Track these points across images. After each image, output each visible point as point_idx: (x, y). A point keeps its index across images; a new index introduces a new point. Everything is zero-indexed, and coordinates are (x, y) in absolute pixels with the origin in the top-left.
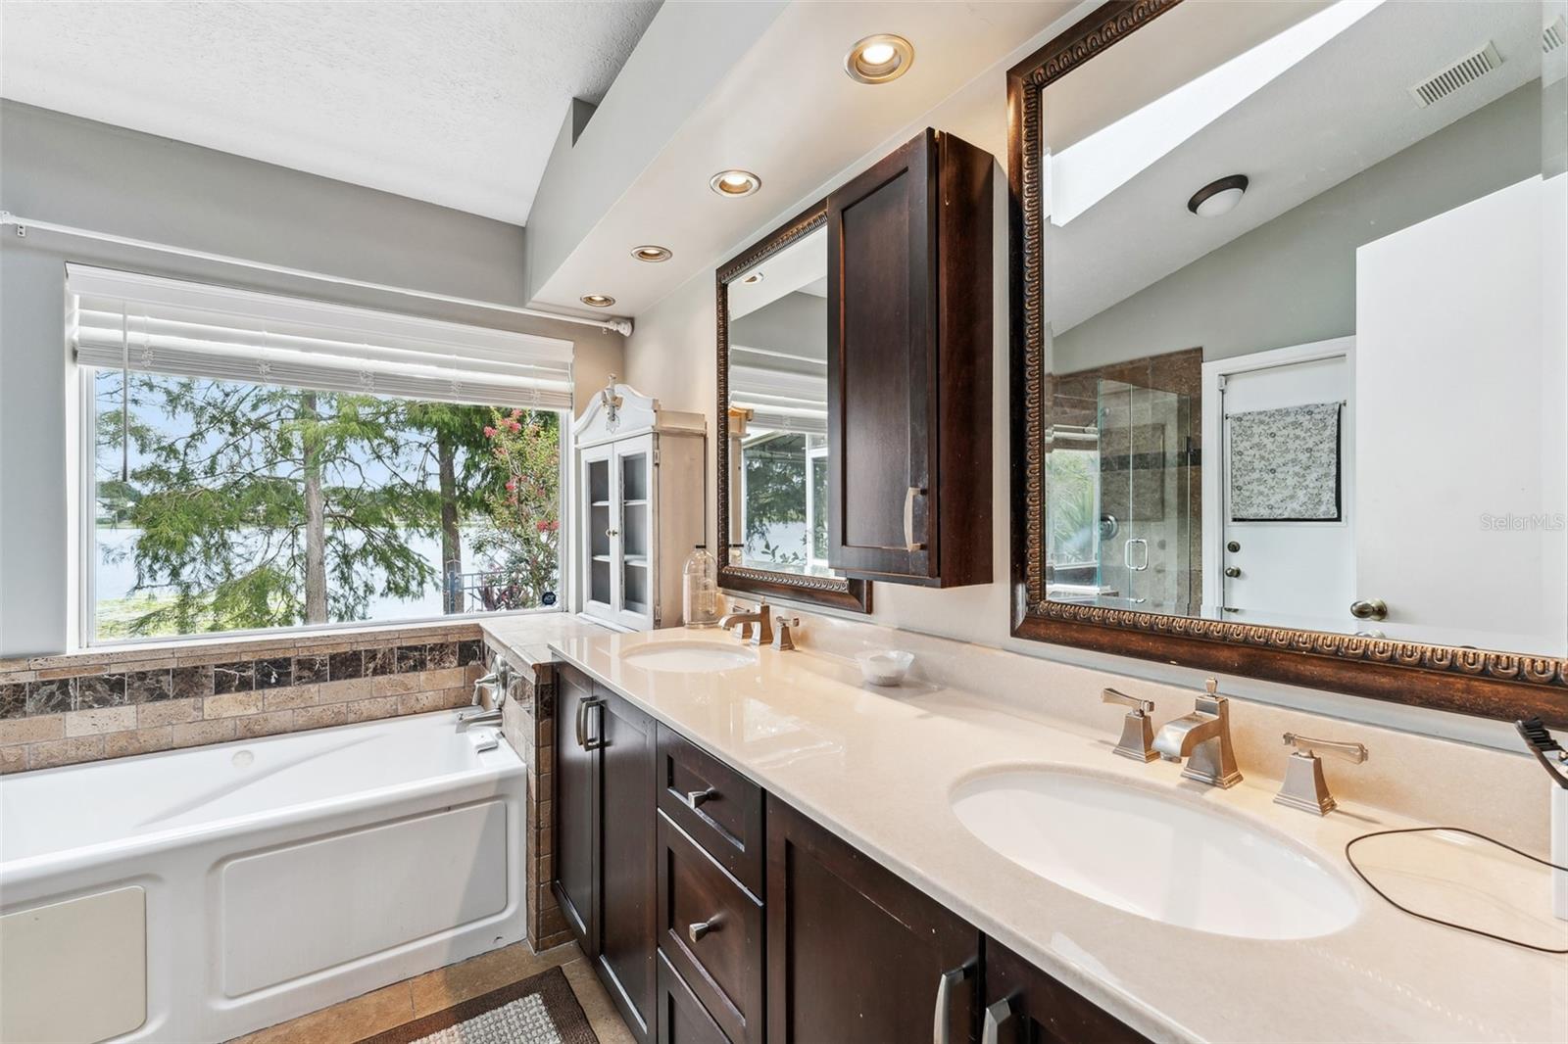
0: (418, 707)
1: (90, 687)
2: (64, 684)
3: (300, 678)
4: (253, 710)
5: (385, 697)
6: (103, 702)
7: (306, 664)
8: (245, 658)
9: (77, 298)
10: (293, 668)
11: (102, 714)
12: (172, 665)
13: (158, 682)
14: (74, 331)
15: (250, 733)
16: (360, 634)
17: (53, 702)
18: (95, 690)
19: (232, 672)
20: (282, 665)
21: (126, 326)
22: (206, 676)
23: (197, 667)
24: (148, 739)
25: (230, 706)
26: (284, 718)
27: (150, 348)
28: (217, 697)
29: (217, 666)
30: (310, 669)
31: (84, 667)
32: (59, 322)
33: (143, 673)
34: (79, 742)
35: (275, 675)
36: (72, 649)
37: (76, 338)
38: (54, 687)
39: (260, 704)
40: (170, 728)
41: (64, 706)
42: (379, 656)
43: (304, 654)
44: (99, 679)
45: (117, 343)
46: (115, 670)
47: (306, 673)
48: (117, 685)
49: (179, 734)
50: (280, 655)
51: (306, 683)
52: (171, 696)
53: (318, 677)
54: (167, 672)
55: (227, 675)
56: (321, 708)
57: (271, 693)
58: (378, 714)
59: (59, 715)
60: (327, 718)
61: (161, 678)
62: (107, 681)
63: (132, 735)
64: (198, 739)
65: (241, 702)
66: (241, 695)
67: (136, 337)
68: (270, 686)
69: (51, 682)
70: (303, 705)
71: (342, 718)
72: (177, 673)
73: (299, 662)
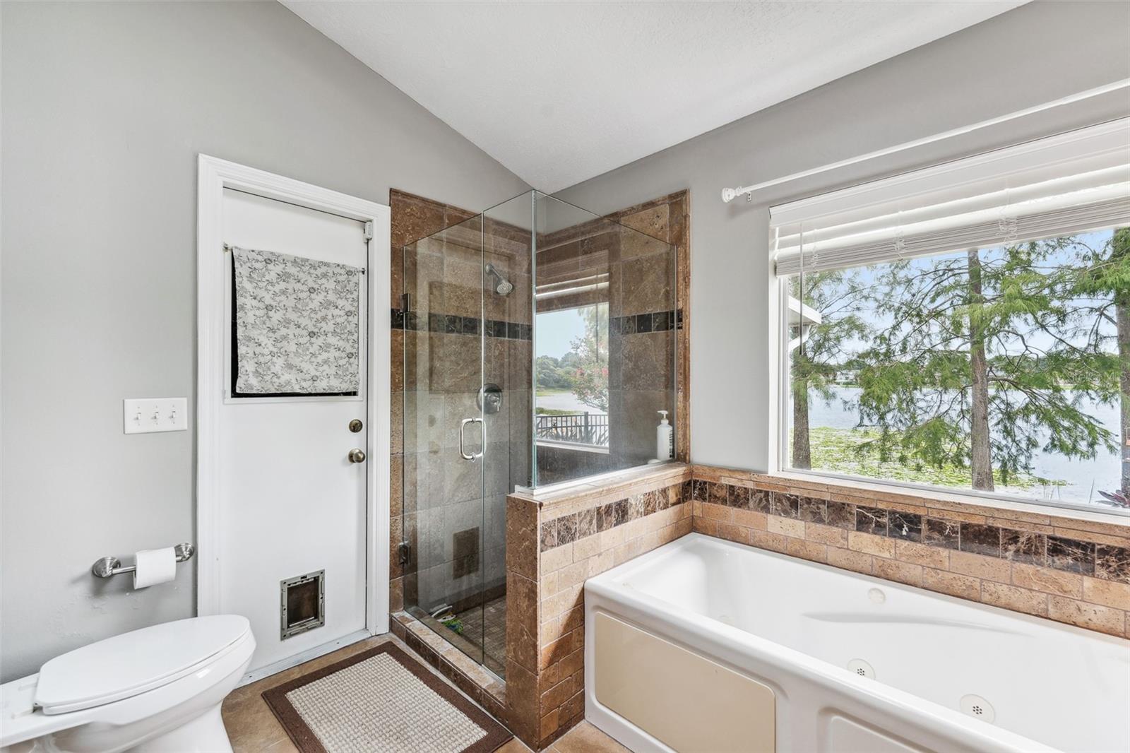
0: (1080, 619)
1: (780, 501)
2: (767, 494)
3: (929, 538)
4: (886, 555)
5: (1031, 590)
6: (787, 513)
7: (937, 527)
8: (881, 506)
9: (777, 229)
10: (923, 527)
11: (788, 521)
12: (827, 498)
13: (818, 508)
14: (776, 254)
15: (882, 574)
16: (998, 510)
17: (762, 505)
18: (782, 503)
19: (870, 515)
20: (913, 521)
21: (803, 241)
22: (851, 513)
23: (844, 504)
24: (812, 549)
25: (869, 544)
26: (915, 572)
27: (816, 252)
28: (859, 533)
29: (859, 507)
30: (941, 532)
31: (777, 486)
32: (766, 249)
33: (809, 499)
34: (775, 537)
35: (906, 528)
36: (772, 471)
37: (776, 258)
38: (762, 495)
39: (893, 551)
40: (825, 547)
41: (766, 509)
42: (1022, 540)
43: (935, 516)
44: (784, 496)
45: (798, 254)
46: (794, 492)
47: (936, 535)
48: (794, 503)
49: (832, 554)
50: (911, 511)
51: (937, 545)
52: (827, 521)
53: (949, 543)
54: (824, 502)
55: (866, 517)
56: (952, 576)
57: (904, 544)
58: (1020, 605)
59: (765, 515)
60: (959, 587)
61: (820, 506)
62: (788, 499)
63: (803, 543)
64: (844, 563)
65: (877, 544)
66: (877, 538)
67: (808, 247)
68: (902, 537)
69: (761, 491)
70: (932, 566)
71: (974, 594)
72: (831, 505)
73: (929, 522)
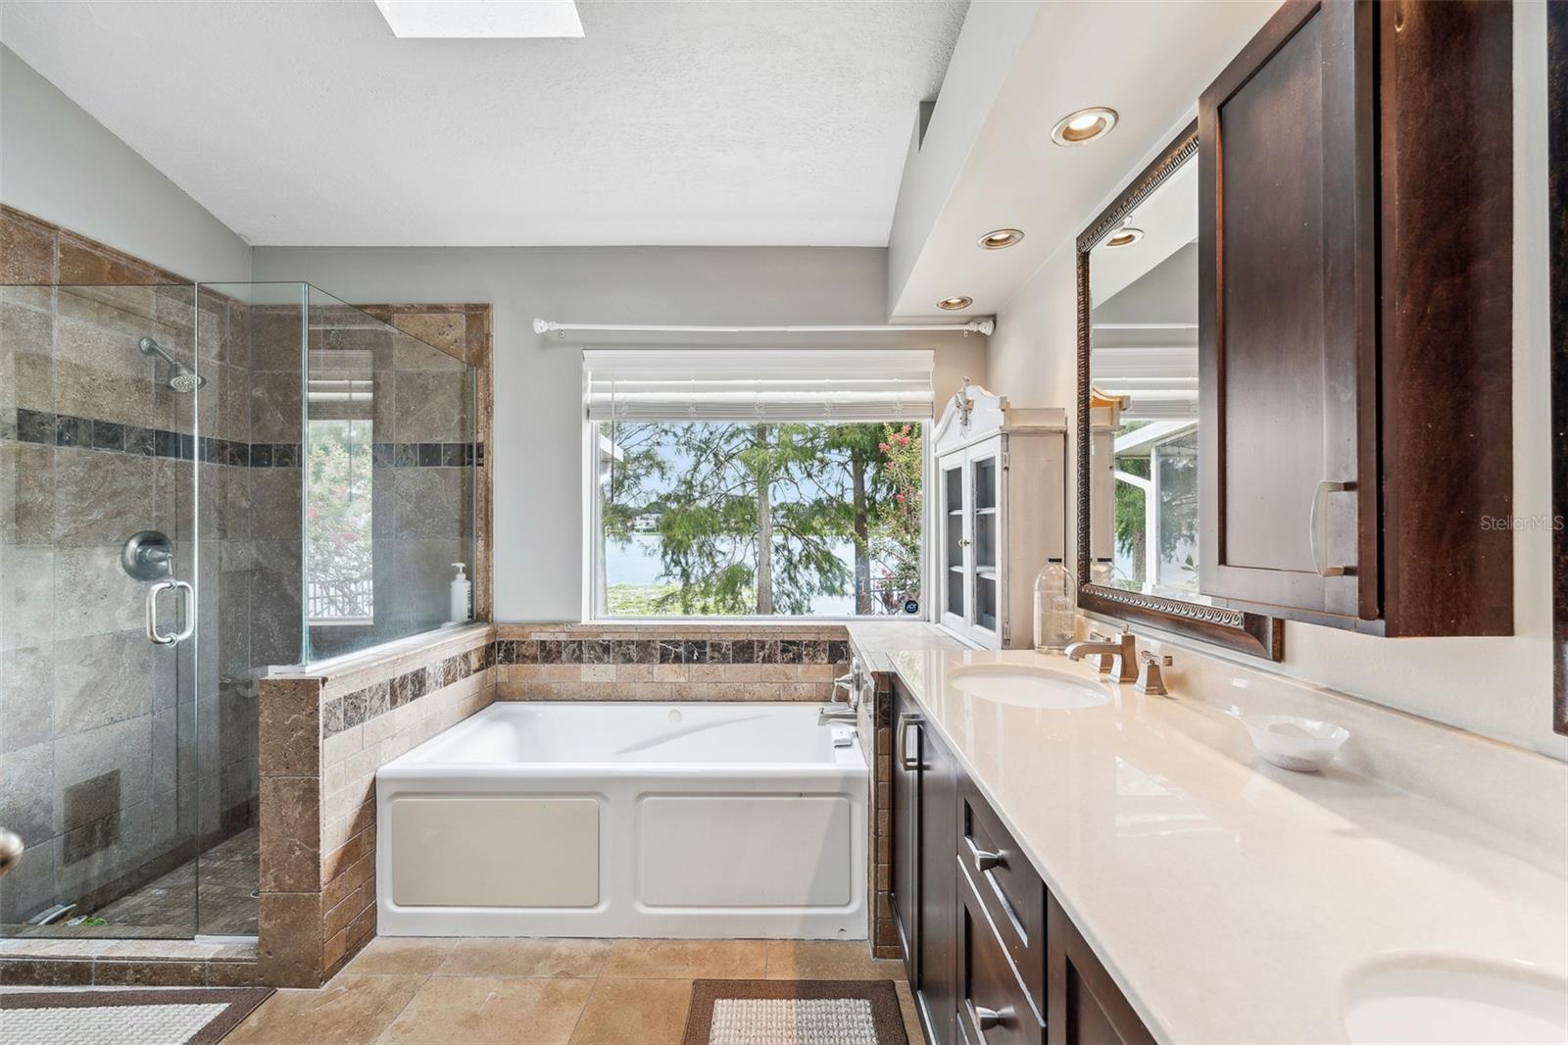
0: (795, 696)
1: (593, 648)
2: (580, 643)
3: (712, 658)
4: (682, 680)
5: (771, 683)
6: (600, 660)
7: (716, 647)
8: (678, 638)
9: (590, 373)
10: (708, 650)
11: (599, 667)
12: (636, 638)
13: (628, 649)
14: (588, 397)
15: (681, 697)
16: (753, 626)
17: (575, 655)
18: (595, 651)
19: (670, 647)
20: (700, 645)
21: (614, 389)
22: (655, 649)
23: (649, 641)
24: (623, 691)
25: (669, 674)
26: (702, 689)
27: (627, 403)
28: (661, 665)
29: (661, 642)
30: (719, 652)
31: (590, 634)
32: (578, 391)
33: (620, 642)
34: (588, 686)
35: (696, 653)
36: (585, 620)
37: (589, 402)
38: (576, 645)
39: (687, 675)
40: (634, 684)
41: (579, 660)
42: (767, 646)
43: (715, 639)
44: (597, 642)
45: (609, 402)
46: (607, 637)
47: (716, 655)
48: (606, 649)
49: (640, 689)
50: (699, 638)
51: (717, 663)
52: (635, 659)
53: (724, 659)
54: (633, 642)
55: (667, 649)
56: (726, 685)
57: (694, 667)
58: (766, 696)
59: (578, 665)
60: (731, 695)
61: (630, 647)
62: (601, 645)
63: (614, 685)
64: (650, 696)
65: (676, 671)
66: (675, 666)
67: (619, 396)
68: (694, 662)
69: (574, 642)
70: (714, 681)
71: (740, 696)
72: (639, 644)
73: (712, 645)
